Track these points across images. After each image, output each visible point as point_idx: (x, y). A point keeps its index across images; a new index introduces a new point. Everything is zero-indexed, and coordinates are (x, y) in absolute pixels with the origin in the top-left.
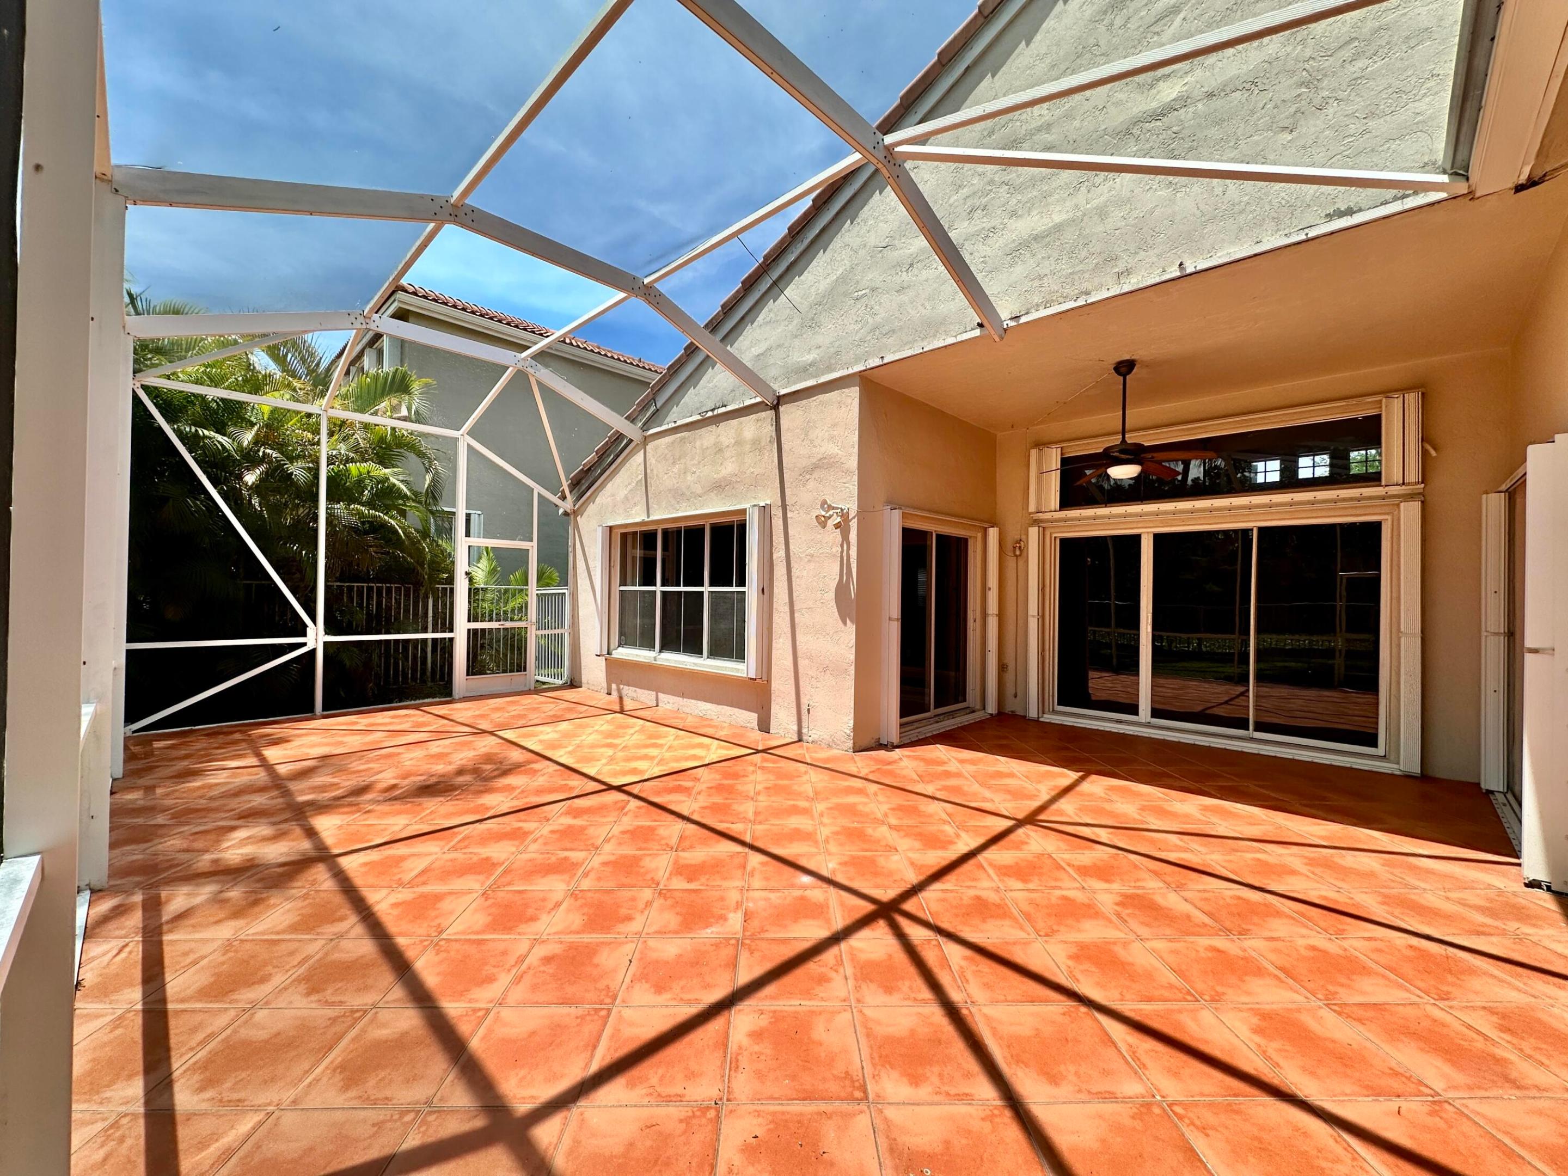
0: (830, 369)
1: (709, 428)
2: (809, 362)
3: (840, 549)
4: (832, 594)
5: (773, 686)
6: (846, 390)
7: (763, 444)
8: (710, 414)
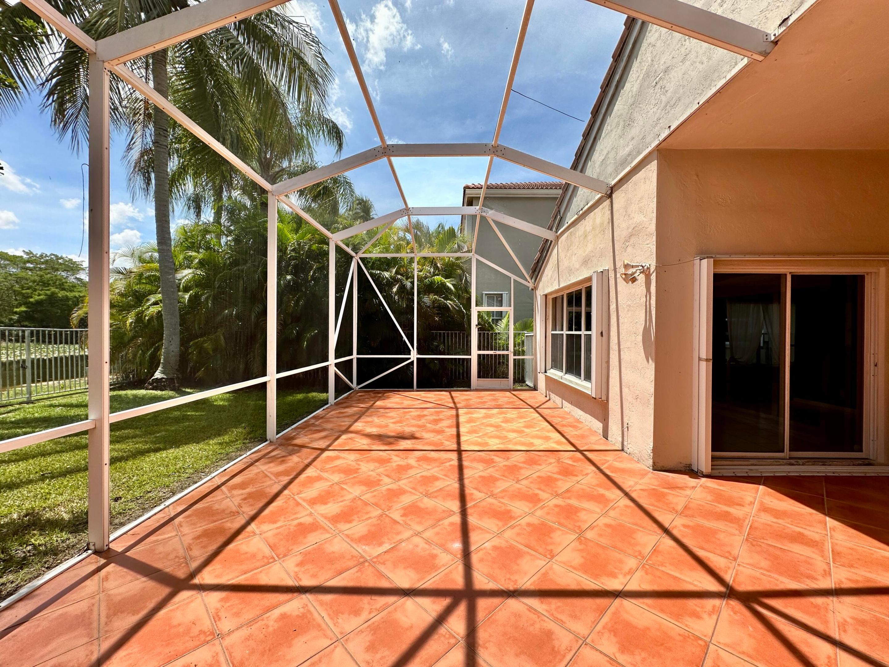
0: (639, 153)
1: (581, 222)
2: (627, 153)
3: (645, 299)
4: (640, 338)
5: (610, 405)
6: (649, 166)
7: (605, 225)
8: (581, 212)
